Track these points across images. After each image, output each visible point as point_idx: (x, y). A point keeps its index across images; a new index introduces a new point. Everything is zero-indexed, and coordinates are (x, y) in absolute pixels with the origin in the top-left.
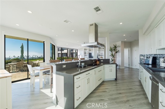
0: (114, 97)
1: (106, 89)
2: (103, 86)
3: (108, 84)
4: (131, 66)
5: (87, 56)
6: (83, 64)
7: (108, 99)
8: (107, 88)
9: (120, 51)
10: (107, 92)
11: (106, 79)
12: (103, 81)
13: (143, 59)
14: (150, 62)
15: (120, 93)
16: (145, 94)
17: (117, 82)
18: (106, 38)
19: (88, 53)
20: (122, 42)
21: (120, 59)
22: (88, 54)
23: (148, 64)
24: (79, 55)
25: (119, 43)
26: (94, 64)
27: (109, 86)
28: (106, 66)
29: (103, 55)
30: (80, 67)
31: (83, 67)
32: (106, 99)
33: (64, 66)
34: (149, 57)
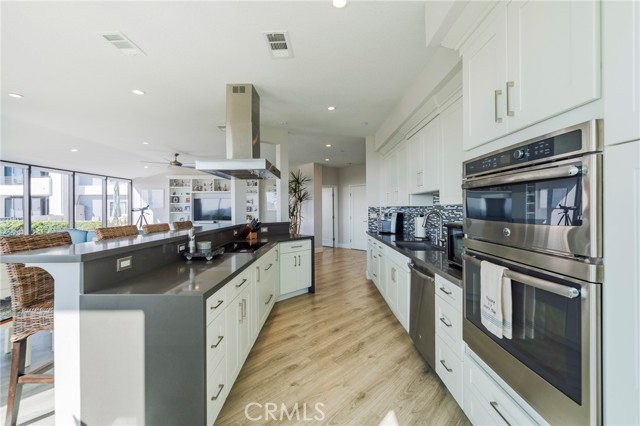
0: (324, 345)
1: (293, 326)
2: (279, 322)
3: (293, 310)
4: (339, 242)
5: (185, 212)
6: (205, 246)
7: (309, 357)
8: (293, 323)
9: (312, 195)
10: (298, 337)
11: (282, 293)
12: (276, 303)
13: (375, 220)
14: (393, 229)
15: (337, 330)
16: (390, 315)
17: (317, 298)
18: (278, 147)
19: (188, 201)
20: (316, 165)
21: (311, 221)
22: (190, 204)
23: (389, 234)
24: (143, 210)
25: (307, 170)
26: (236, 246)
27: (296, 316)
28: (284, 247)
29: (254, 209)
30: (195, 259)
31: (209, 258)
32: (302, 359)
33: (126, 263)
34: (391, 215)
